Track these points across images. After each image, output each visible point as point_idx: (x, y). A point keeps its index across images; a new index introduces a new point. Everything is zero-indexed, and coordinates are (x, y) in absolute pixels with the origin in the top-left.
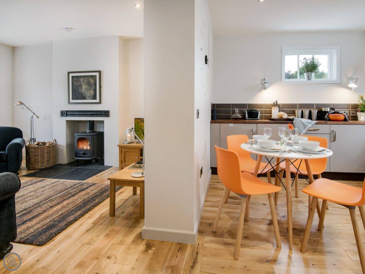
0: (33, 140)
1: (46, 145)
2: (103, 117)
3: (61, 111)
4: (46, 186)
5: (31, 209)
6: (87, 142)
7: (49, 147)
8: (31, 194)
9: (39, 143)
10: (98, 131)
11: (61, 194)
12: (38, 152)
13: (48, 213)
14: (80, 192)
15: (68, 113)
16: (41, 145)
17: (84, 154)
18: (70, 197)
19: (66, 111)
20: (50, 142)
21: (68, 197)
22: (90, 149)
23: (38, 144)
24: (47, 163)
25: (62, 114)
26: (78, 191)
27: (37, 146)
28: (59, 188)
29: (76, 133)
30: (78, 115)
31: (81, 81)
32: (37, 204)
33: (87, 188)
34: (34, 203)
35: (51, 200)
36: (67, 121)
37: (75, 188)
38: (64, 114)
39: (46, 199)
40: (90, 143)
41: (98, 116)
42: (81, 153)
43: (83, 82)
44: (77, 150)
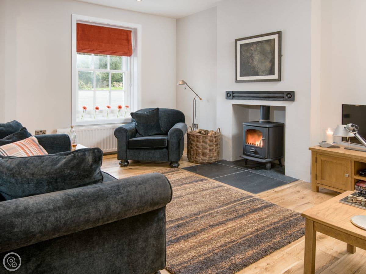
0: (195, 126)
1: (209, 135)
2: (283, 101)
3: (226, 92)
4: (207, 190)
5: (187, 220)
6: (259, 136)
7: (211, 137)
8: (190, 197)
9: (202, 131)
10: (275, 121)
11: (225, 207)
12: (200, 142)
13: (207, 235)
14: (250, 212)
15: (234, 95)
16: (203, 134)
17: (255, 152)
18: (236, 218)
19: (233, 92)
20: (213, 131)
21: (234, 216)
22: (263, 146)
23: (200, 132)
24: (209, 157)
25: (228, 96)
26: (247, 210)
27: (199, 134)
28: (223, 198)
29: (245, 122)
30: (248, 98)
31: (252, 50)
32: (195, 214)
33: (260, 209)
34: (192, 211)
35: (211, 213)
36: (233, 105)
37: (243, 203)
38: (230, 96)
39: (206, 211)
40: (264, 138)
41: (275, 99)
42: (251, 151)
43: (255, 50)
44: (246, 145)
